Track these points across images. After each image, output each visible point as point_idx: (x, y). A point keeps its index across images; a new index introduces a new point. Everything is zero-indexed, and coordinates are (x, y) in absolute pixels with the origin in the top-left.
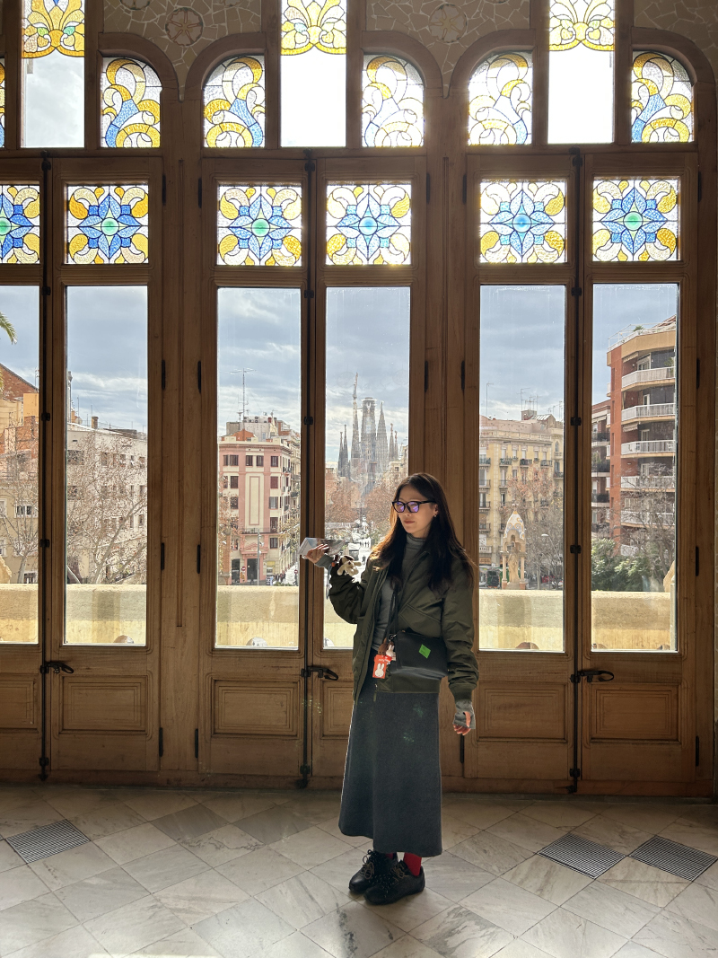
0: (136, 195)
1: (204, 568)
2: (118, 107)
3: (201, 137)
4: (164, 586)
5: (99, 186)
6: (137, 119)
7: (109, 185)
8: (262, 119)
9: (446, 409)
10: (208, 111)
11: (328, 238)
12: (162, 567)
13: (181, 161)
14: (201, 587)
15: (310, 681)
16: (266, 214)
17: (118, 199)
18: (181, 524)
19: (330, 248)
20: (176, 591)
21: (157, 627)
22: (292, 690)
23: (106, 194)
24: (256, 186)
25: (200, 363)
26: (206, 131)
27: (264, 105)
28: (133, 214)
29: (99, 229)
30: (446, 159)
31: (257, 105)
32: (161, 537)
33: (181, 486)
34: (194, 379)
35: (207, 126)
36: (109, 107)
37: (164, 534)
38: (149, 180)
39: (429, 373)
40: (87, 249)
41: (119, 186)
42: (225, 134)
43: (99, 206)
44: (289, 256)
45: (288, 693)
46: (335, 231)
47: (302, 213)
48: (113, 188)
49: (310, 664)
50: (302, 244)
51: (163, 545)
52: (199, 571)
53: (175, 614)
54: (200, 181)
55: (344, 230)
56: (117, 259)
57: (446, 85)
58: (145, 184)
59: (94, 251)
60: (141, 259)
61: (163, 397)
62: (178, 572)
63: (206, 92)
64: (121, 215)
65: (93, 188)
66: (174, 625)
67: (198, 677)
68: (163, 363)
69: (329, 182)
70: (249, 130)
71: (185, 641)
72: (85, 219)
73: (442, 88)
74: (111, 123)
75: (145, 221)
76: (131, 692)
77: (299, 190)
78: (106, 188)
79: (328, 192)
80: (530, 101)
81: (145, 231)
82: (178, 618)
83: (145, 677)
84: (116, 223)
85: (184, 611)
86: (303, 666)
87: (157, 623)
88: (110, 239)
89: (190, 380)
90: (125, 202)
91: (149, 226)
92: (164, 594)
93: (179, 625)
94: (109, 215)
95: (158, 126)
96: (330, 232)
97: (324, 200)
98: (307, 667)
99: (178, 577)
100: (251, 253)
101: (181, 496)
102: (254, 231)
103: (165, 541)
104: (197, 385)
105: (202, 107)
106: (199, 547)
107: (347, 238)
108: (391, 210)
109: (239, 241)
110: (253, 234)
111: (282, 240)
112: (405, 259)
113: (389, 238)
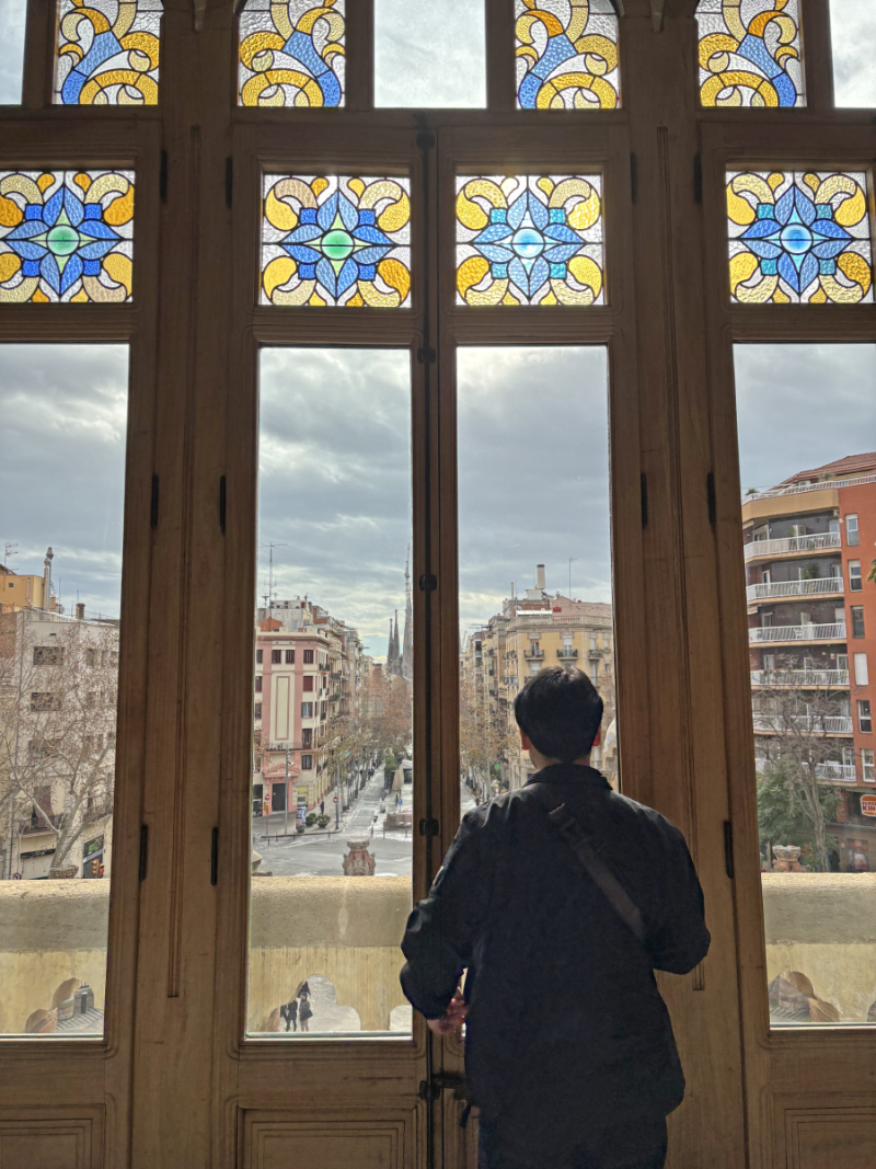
0: (113, 188)
1: (225, 876)
2: (85, 44)
3: (233, 90)
4: (144, 913)
5: (47, 170)
6: (120, 61)
7: (65, 169)
8: (339, 65)
9: (683, 558)
10: (245, 51)
11: (458, 262)
12: (142, 874)
13: (195, 129)
14: (218, 914)
15: (438, 1108)
16: (346, 221)
17: (79, 193)
18: (180, 787)
19: (462, 281)
20: (168, 923)
21: (128, 1002)
22: (400, 1125)
23: (58, 184)
24: (329, 174)
25: (223, 480)
26: (242, 81)
27: (343, 41)
28: (107, 217)
29: (44, 244)
30: (662, 130)
31: (331, 43)
32: (142, 811)
33: (181, 712)
34: (213, 508)
35: (244, 74)
36: (70, 42)
37: (148, 807)
38: (136, 158)
39: (649, 495)
40: (18, 278)
41: (82, 170)
42: (275, 87)
43: (44, 204)
44: (388, 292)
45: (393, 1133)
46: (471, 251)
47: (412, 219)
48: (70, 175)
49: (437, 1070)
50: (412, 273)
51: (144, 829)
52: (214, 880)
53: (164, 971)
54: (229, 162)
55: (485, 249)
56: (74, 294)
57: (657, 14)
58: (129, 169)
59: (31, 283)
60: (119, 296)
61: (152, 543)
62: (174, 882)
63: (242, 20)
64: (84, 220)
65: (34, 175)
66: (164, 994)
67: (211, 1102)
68: (155, 480)
69: (460, 169)
70: (316, 81)
71: (184, 1028)
72: (17, 227)
73: (649, 17)
74: (73, 69)
75: (127, 231)
76: (72, 1139)
77: (406, 183)
78: (59, 175)
79: (458, 186)
80: (797, 44)
81: (127, 248)
82: (170, 980)
83: (102, 1107)
84: (75, 236)
85: (183, 964)
86: (423, 1076)
87: (127, 992)
88: (62, 262)
89: (205, 510)
90: (92, 198)
91: (134, 240)
92: (144, 928)
93: (172, 995)
94: (64, 219)
95: (155, 74)
96: (462, 252)
97: (452, 199)
98: (432, 1076)
99: (173, 892)
100: (319, 287)
101: (182, 732)
102: (325, 250)
103: (149, 820)
104: (218, 520)
105: (234, 42)
106: (216, 831)
107: (491, 264)
108: (567, 217)
109: (298, 267)
110: (324, 255)
111: (375, 265)
112: (595, 299)
113: (566, 263)
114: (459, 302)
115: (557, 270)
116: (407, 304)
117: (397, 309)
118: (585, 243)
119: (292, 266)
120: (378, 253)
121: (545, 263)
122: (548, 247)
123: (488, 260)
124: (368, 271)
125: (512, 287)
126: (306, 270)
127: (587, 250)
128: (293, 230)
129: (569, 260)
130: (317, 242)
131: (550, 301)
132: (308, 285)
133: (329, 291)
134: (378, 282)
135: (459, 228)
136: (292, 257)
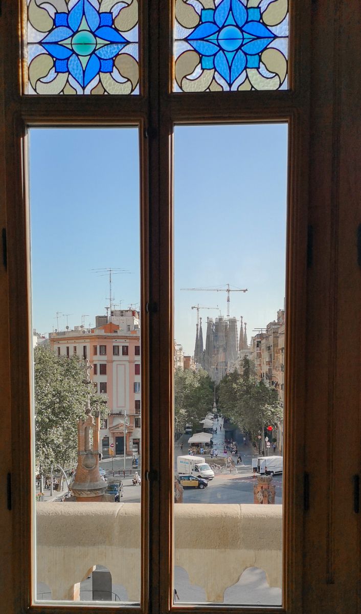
11: (174, 57)
16: (90, 23)
19: (178, 70)
44: (123, 82)
46: (186, 46)
47: (140, 21)
50: (139, 65)
52: (10, 507)
55: (197, 44)
96: (177, 48)
100: (70, 79)
102: (75, 47)
106: (9, 475)
107: (201, 56)
108: (261, 15)
109: (55, 62)
110: (74, 52)
111: (113, 60)
112: (281, 85)
113: (259, 55)
114: (176, 89)
115: (253, 61)
116: (137, 92)
117: (129, 95)
118: (275, 37)
119: (49, 61)
120: (114, 49)
121: (243, 54)
122: (245, 41)
123: (199, 54)
124: (106, 65)
125: (217, 76)
126: (60, 65)
127: (275, 44)
128: (50, 31)
129: (262, 52)
130: (68, 41)
131: (246, 87)
132: (63, 77)
133: (78, 82)
134: (115, 73)
135: (176, 27)
136: (49, 54)
